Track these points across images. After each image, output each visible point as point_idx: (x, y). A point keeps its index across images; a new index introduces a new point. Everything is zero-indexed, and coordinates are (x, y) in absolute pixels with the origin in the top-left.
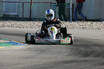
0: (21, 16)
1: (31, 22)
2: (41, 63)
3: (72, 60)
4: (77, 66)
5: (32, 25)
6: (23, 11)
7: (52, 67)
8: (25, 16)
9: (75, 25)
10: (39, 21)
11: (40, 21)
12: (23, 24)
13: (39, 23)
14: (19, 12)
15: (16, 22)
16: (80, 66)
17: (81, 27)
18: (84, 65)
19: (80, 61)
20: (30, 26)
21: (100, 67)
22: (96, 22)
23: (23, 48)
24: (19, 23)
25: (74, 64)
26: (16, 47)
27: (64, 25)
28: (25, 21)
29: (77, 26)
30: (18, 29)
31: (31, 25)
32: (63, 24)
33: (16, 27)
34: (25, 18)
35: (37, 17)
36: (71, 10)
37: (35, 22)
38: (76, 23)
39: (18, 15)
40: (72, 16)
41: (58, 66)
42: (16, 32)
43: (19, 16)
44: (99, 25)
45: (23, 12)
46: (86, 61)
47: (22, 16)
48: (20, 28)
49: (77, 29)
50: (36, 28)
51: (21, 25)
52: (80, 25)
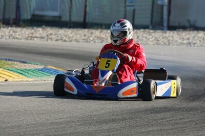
0: (66, 18)
1: (86, 30)
2: (103, 111)
3: (165, 108)
4: (175, 118)
5: (87, 36)
6: (71, 7)
7: (125, 119)
8: (75, 18)
9: (173, 37)
10: (101, 28)
11: (104, 29)
12: (70, 35)
13: (101, 32)
15: (57, 30)
16: (181, 119)
17: (185, 42)
18: (188, 118)
19: (180, 108)
20: (83, 38)
24: (62, 32)
25: (168, 114)
27: (151, 37)
28: (73, 28)
29: (177, 39)
30: (60, 43)
31: (85, 35)
32: (150, 35)
33: (56, 40)
34: (74, 23)
35: (98, 21)
36: (165, 9)
37: (94, 31)
38: (174, 35)
39: (60, 17)
40: (166, 20)
41: (137, 118)
42: (55, 49)
43: (64, 19)
45: (70, 12)
46: (192, 109)
47: (68, 19)
48: (64, 41)
49: (177, 45)
50: (95, 42)
51: (66, 37)
52: (183, 38)
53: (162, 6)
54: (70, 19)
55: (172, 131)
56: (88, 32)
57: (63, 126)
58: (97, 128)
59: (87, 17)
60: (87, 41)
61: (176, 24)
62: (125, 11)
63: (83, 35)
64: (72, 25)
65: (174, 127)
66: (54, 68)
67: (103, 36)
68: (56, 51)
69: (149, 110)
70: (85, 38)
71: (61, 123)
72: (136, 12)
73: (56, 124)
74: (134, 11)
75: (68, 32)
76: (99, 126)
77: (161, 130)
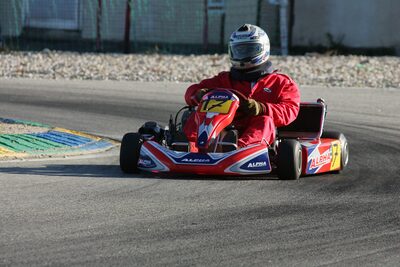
0: (90, 34)
1: (131, 56)
2: (165, 215)
3: (287, 206)
4: (304, 227)
5: (132, 68)
6: (100, 12)
7: (207, 231)
8: (107, 34)
9: (298, 68)
10: (159, 53)
11: (164, 54)
12: (99, 66)
13: (159, 60)
14: (83, 19)
15: (73, 56)
16: (317, 228)
17: (323, 77)
18: (330, 225)
19: (315, 207)
20: (125, 71)
21: (392, 233)
22: (380, 58)
23: (98, 156)
24: (83, 61)
25: (292, 219)
26: (71, 153)
28: (105, 52)
29: (308, 72)
30: (78, 82)
31: (128, 67)
33: (72, 77)
34: (106, 42)
35: (152, 39)
36: (284, 12)
37: (145, 58)
38: (301, 63)
39: (78, 31)
40: (286, 35)
41: (232, 227)
42: (71, 94)
43: (85, 35)
44: (392, 68)
45: (98, 20)
46: (338, 208)
47: (94, 35)
48: (88, 78)
49: (308, 84)
50: (148, 79)
51: (91, 70)
52: (318, 70)
53: (278, 8)
54: (99, 35)
55: (300, 252)
56: (133, 60)
57: (87, 245)
58: (153, 248)
59: (131, 30)
60: (131, 77)
61: (306, 43)
62: (206, 18)
63: (124, 66)
64: (102, 48)
65: (304, 243)
66: (68, 132)
67: (164, 68)
68: (71, 98)
69: (256, 211)
70: (129, 71)
71: (83, 240)
72: (227, 19)
73: (74, 241)
74: (223, 17)
75: (94, 60)
76: (159, 244)
77: (278, 250)
